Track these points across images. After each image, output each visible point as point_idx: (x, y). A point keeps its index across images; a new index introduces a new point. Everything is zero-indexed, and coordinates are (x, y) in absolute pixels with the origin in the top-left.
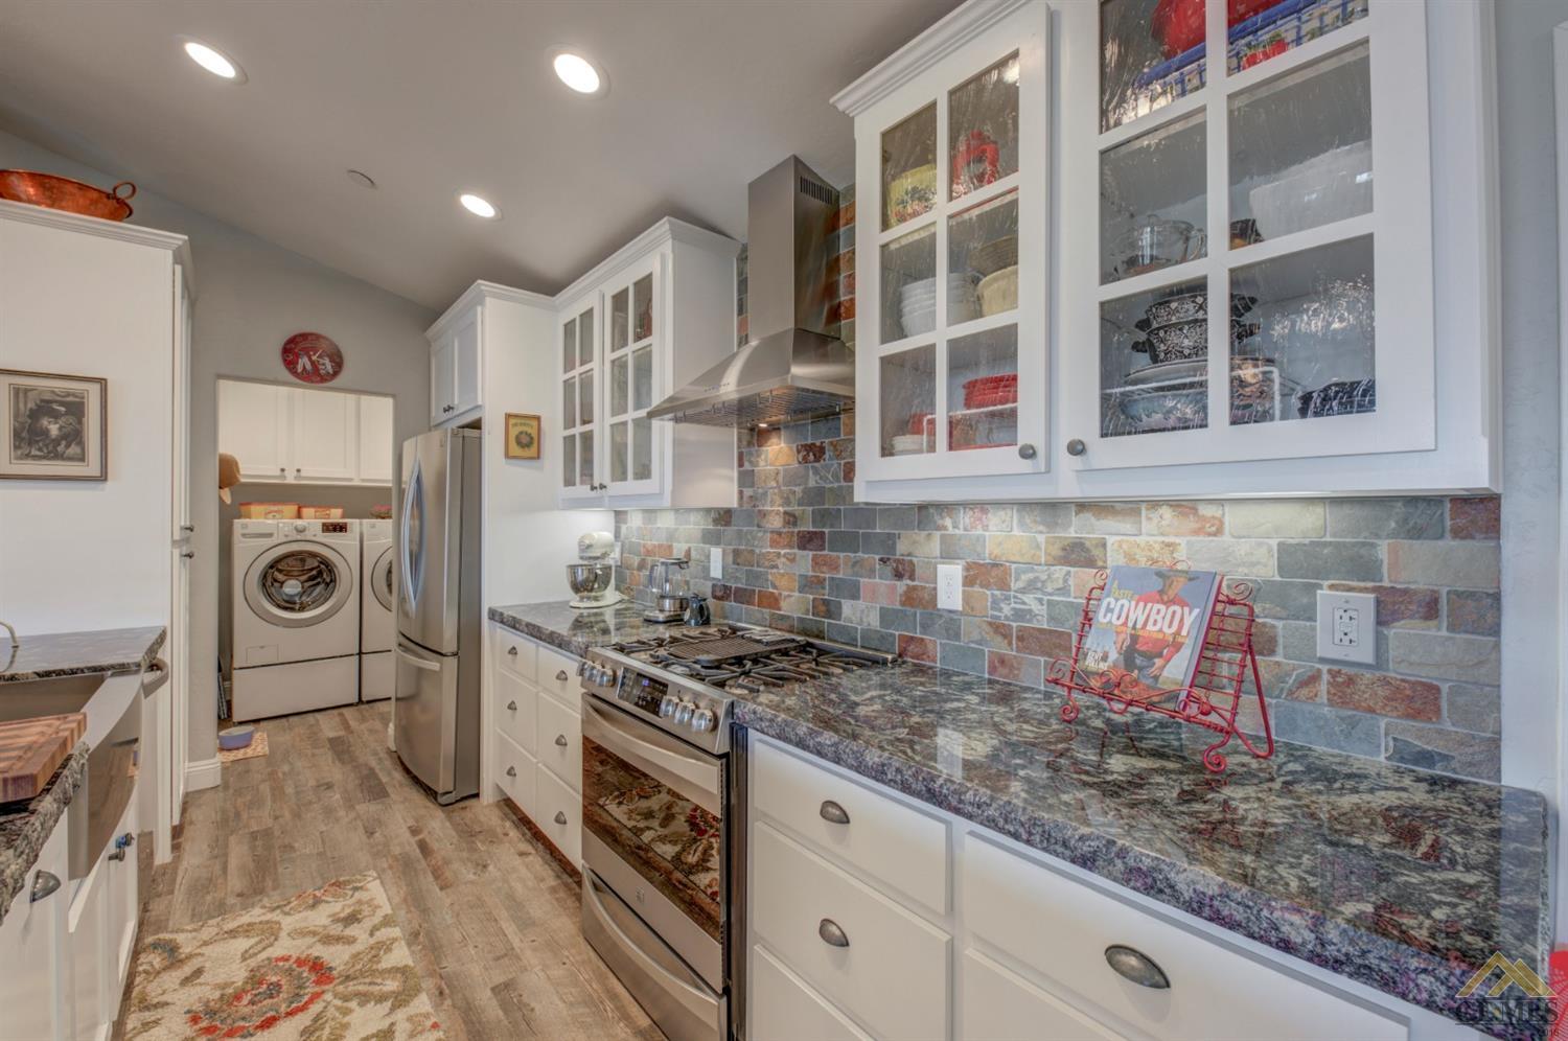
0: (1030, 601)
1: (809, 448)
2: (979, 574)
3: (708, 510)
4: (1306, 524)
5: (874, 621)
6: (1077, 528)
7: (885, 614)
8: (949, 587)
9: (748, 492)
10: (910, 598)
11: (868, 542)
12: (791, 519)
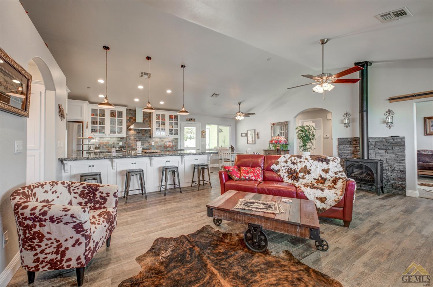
0: (160, 144)
1: (137, 132)
2: (156, 142)
3: (119, 138)
4: (172, 139)
5: (146, 147)
6: (162, 139)
7: (147, 146)
8: (153, 144)
9: (127, 136)
10: (150, 145)
11: (145, 141)
12: (135, 139)
